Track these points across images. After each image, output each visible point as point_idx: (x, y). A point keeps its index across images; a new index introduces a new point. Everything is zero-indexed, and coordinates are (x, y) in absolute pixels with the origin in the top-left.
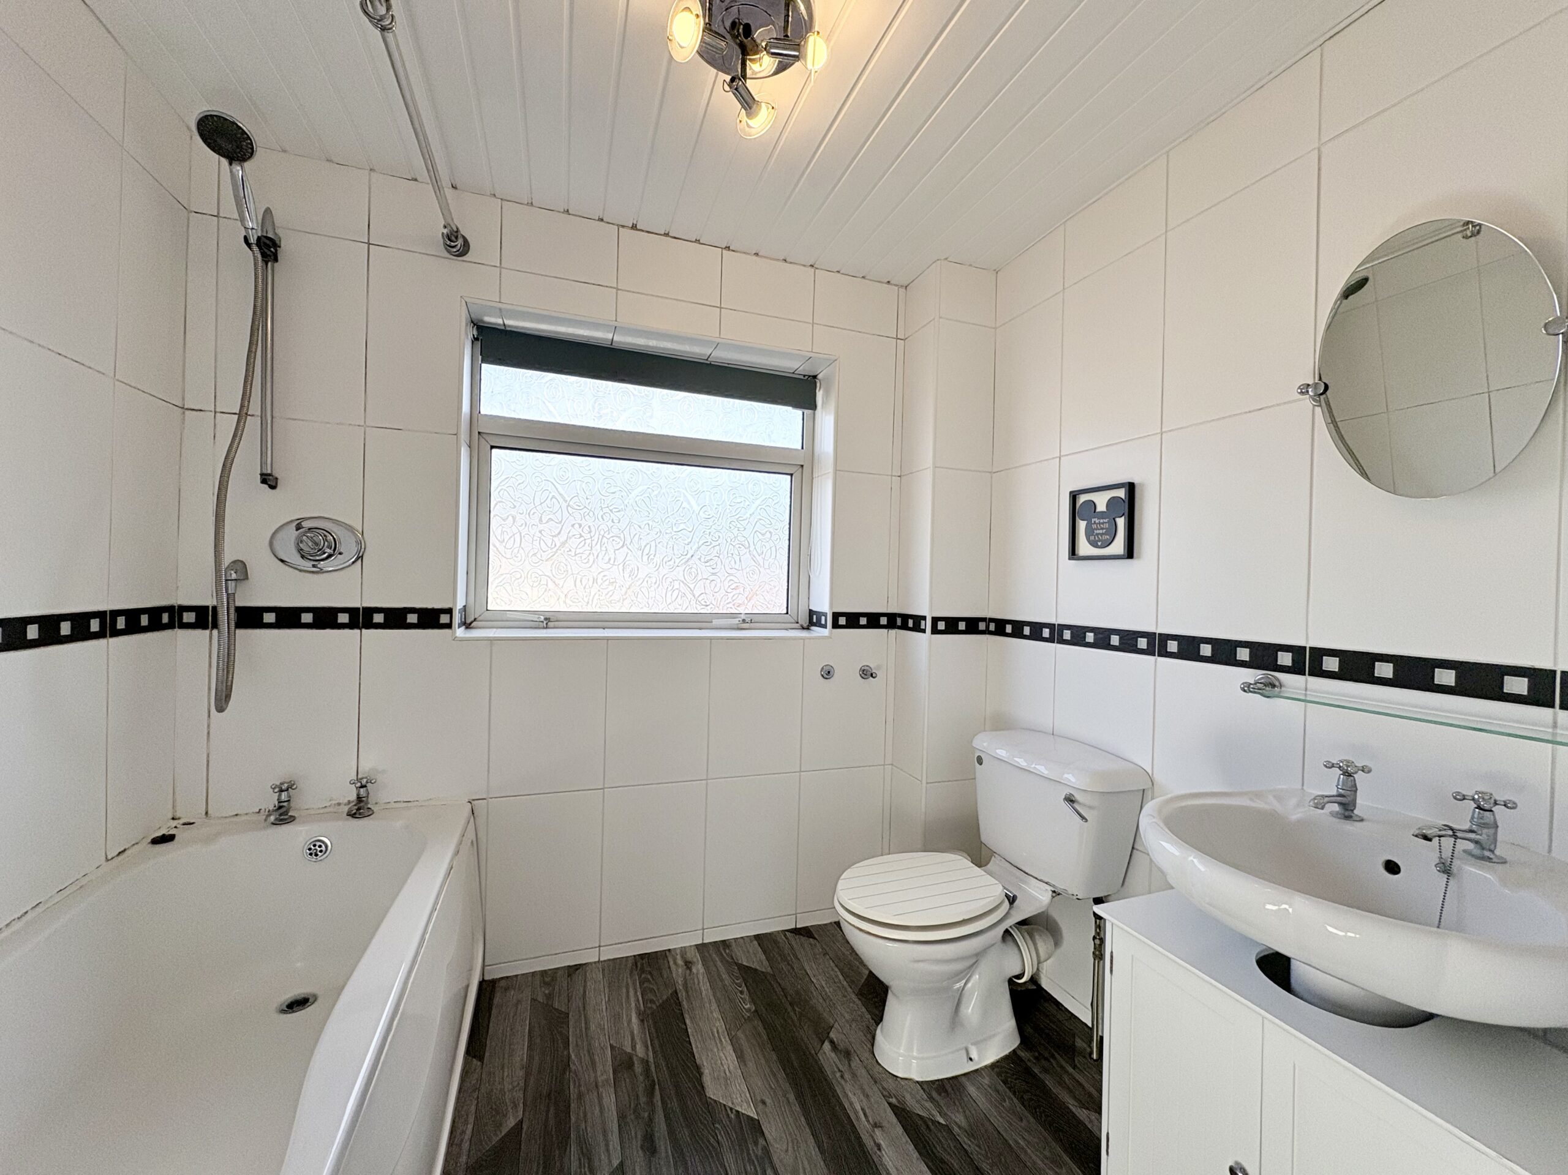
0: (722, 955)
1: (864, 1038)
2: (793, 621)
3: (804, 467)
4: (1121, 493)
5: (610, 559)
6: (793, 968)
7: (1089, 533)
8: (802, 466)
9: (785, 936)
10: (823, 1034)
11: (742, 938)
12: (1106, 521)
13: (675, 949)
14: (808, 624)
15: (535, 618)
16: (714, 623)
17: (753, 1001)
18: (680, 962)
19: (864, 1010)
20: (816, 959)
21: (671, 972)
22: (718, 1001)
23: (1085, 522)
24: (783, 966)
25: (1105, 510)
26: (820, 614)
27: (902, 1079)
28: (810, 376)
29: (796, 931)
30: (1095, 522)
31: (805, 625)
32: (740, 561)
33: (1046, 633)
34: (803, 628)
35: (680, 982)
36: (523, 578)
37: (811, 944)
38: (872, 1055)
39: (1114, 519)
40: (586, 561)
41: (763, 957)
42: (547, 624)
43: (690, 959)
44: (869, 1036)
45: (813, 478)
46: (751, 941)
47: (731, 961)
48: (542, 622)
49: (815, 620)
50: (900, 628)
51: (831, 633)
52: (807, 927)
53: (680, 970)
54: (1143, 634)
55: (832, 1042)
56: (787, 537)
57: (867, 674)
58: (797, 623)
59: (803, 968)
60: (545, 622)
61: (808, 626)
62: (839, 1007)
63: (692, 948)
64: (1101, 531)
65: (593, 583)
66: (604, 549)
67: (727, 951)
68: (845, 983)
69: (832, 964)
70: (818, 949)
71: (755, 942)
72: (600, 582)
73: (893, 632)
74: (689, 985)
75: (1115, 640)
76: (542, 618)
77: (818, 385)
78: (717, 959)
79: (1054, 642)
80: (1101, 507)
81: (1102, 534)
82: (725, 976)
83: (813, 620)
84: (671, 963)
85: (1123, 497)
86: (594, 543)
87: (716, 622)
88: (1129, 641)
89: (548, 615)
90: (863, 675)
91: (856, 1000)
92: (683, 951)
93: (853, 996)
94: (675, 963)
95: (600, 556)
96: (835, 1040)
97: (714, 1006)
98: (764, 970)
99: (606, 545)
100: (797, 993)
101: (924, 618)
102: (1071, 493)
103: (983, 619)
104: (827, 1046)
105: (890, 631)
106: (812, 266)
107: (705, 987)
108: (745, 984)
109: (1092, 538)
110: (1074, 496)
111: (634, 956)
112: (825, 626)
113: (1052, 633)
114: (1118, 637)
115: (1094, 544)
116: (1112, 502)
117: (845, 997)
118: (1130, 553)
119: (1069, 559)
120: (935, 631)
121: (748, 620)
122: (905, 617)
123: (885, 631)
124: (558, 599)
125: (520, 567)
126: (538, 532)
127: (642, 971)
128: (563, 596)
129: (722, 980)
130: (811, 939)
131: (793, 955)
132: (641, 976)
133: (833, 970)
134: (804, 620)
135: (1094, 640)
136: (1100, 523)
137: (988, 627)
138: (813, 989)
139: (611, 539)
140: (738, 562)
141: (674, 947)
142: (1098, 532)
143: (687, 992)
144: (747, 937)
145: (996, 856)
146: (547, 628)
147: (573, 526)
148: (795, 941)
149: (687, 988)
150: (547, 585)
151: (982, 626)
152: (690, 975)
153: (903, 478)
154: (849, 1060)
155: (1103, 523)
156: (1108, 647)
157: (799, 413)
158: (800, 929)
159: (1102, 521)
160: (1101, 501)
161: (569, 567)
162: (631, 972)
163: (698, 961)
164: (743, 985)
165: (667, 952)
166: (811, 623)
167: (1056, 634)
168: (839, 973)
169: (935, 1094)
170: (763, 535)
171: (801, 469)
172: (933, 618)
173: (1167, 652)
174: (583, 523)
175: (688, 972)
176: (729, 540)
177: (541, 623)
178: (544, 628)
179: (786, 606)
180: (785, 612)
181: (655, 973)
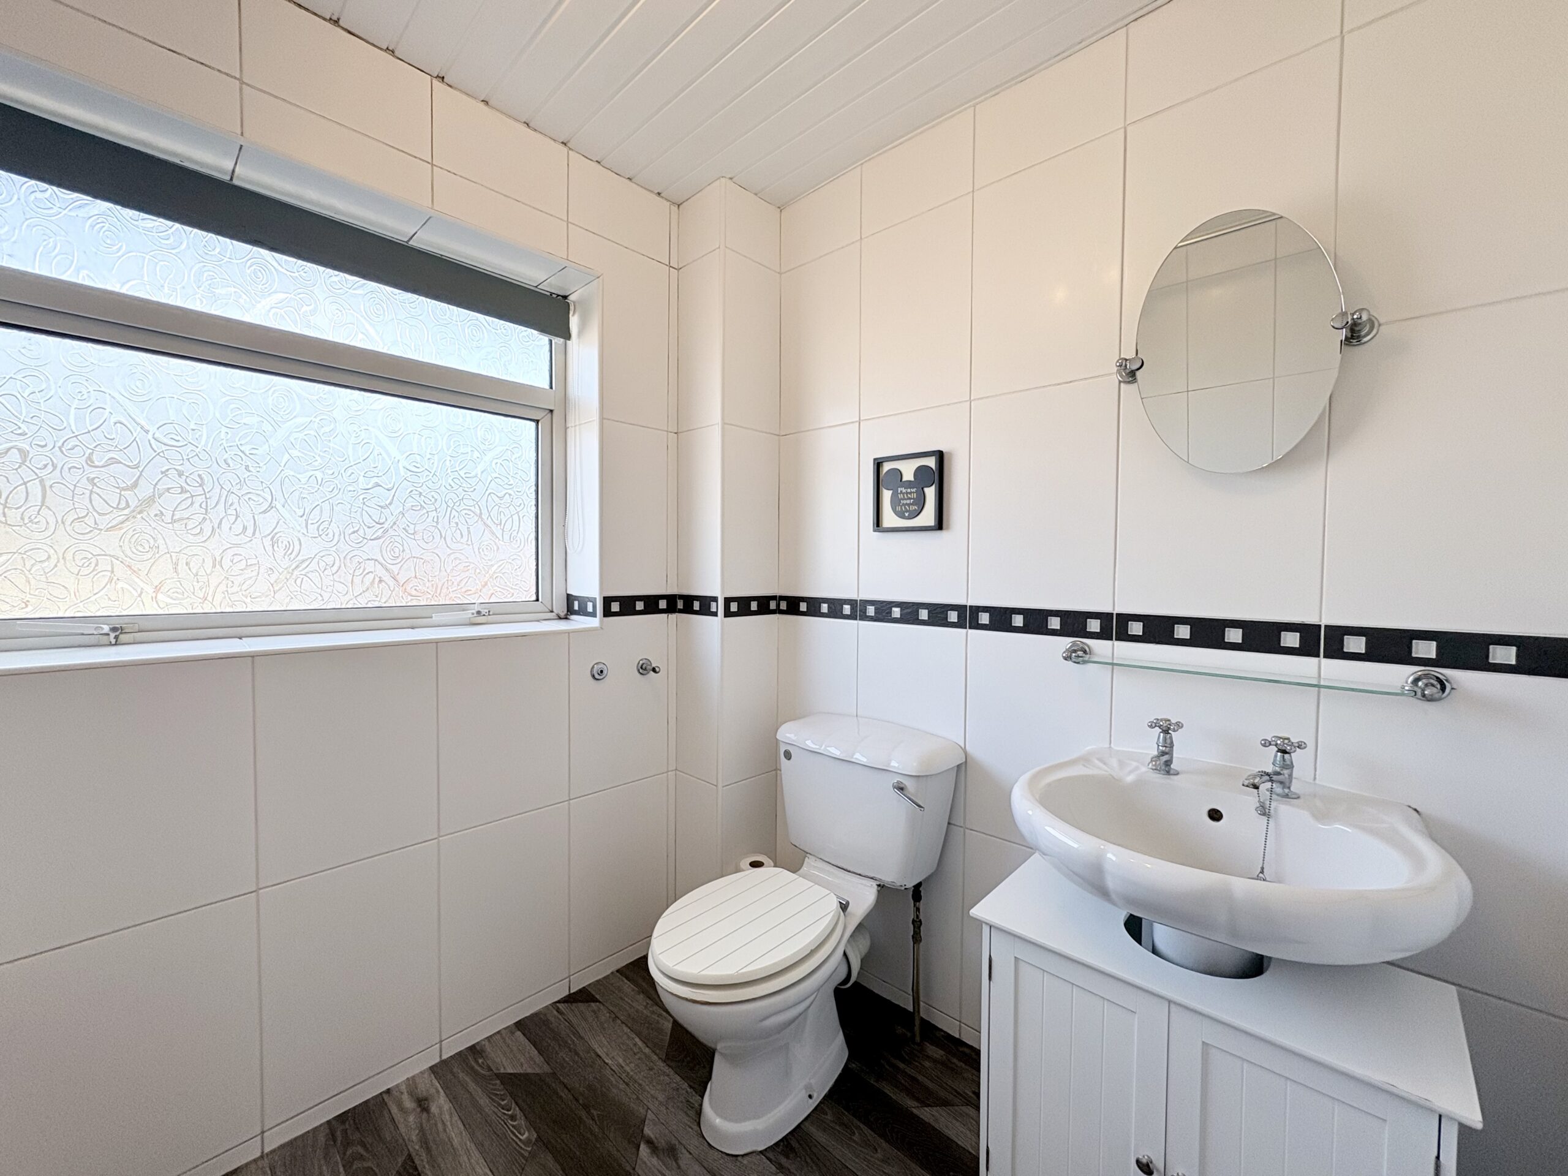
0: (472, 1068)
1: (686, 1120)
2: (548, 610)
3: (555, 413)
4: (931, 462)
5: (245, 528)
6: (577, 1054)
7: (895, 502)
8: (551, 411)
9: (558, 1010)
10: (634, 1134)
11: (499, 1032)
12: (914, 490)
13: (397, 1086)
14: (565, 612)
15: (89, 628)
16: (434, 618)
17: (532, 1125)
18: (409, 1104)
19: (678, 1078)
20: (604, 1029)
21: (397, 1127)
22: (480, 1146)
23: (891, 492)
24: (564, 1055)
25: (913, 479)
26: (583, 601)
27: (743, 1156)
28: (558, 295)
29: (571, 999)
30: (901, 491)
31: (562, 615)
32: (469, 532)
33: (847, 609)
34: (560, 618)
35: (414, 1138)
36: (53, 561)
37: (593, 1011)
38: (701, 1139)
39: (922, 488)
40: (198, 530)
41: (534, 1052)
42: (116, 637)
43: (425, 1094)
44: (692, 1113)
45: (566, 429)
46: (512, 1033)
47: (488, 1073)
48: (108, 634)
49: (576, 607)
50: (681, 611)
51: (601, 622)
52: (584, 987)
53: (411, 1119)
54: (954, 607)
55: (650, 1142)
56: (534, 502)
57: (646, 669)
58: (552, 612)
59: (590, 1049)
60: (113, 635)
61: (567, 614)
62: (647, 1087)
63: (426, 1075)
64: (908, 502)
65: (214, 566)
66: (231, 511)
67: (480, 1061)
68: (647, 1050)
69: (626, 1029)
70: (604, 1015)
71: (519, 1033)
72: (226, 563)
73: (673, 617)
74: (430, 1138)
75: (924, 614)
76: (106, 629)
77: (572, 308)
78: (468, 1080)
79: (856, 619)
80: (908, 475)
81: (909, 505)
82: (484, 1101)
83: (572, 606)
84: (394, 1110)
85: (934, 467)
86: (212, 503)
87: (437, 618)
88: (938, 615)
89: (117, 623)
90: (641, 671)
91: (667, 1070)
92: (411, 1082)
93: (661, 1064)
94: (402, 1109)
95: (225, 525)
96: (652, 1136)
97: (476, 1154)
98: (538, 1071)
99: (236, 505)
100: (590, 1087)
101: (715, 599)
102: (875, 460)
103: (773, 598)
104: (644, 1149)
105: (670, 615)
106: (564, 144)
107: (455, 1132)
108: (517, 1103)
109: (898, 509)
110: (878, 464)
111: (329, 1122)
112: (593, 614)
113: (853, 609)
114: (927, 611)
115: (901, 515)
116: (921, 471)
117: (651, 1069)
118: (940, 524)
119: (874, 531)
120: (728, 614)
121: (484, 612)
122: (689, 600)
123: (665, 615)
124: (140, 596)
125: (48, 541)
126: (84, 480)
127: (347, 1144)
128: (150, 590)
129: (480, 1110)
130: (593, 1004)
131: (574, 1034)
132: (344, 1154)
133: (629, 1037)
134: (560, 608)
135: (901, 615)
136: (907, 493)
137: (778, 605)
138: (608, 1072)
139: (246, 498)
140: (465, 533)
141: (395, 1084)
142: (905, 502)
143: (428, 1150)
144: (505, 1029)
145: (810, 856)
146: (116, 644)
147: (164, 473)
148: (573, 1013)
149: (426, 1143)
150: (112, 572)
151: (773, 605)
152: (428, 1120)
153: (680, 435)
154: (676, 1160)
155: (910, 493)
156: (917, 621)
157: (544, 339)
158: (574, 993)
159: (909, 490)
160: (908, 470)
161: (161, 541)
162: (326, 1156)
163: (438, 1092)
164: (514, 1105)
165: (385, 1097)
166: (570, 611)
167: (858, 610)
168: (637, 1040)
169: (783, 1160)
170: (501, 498)
171: (549, 415)
172: (726, 599)
173: (978, 624)
174: (187, 468)
175: (425, 1115)
176: (451, 504)
177: (106, 637)
178: (111, 644)
179: (534, 591)
180: (534, 598)
181: (369, 1140)
